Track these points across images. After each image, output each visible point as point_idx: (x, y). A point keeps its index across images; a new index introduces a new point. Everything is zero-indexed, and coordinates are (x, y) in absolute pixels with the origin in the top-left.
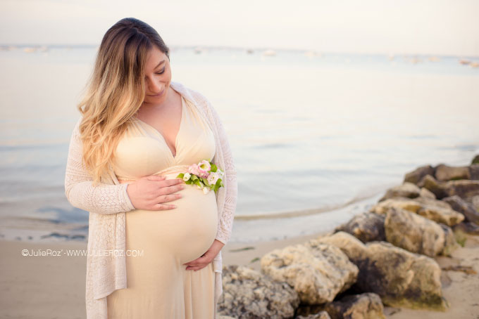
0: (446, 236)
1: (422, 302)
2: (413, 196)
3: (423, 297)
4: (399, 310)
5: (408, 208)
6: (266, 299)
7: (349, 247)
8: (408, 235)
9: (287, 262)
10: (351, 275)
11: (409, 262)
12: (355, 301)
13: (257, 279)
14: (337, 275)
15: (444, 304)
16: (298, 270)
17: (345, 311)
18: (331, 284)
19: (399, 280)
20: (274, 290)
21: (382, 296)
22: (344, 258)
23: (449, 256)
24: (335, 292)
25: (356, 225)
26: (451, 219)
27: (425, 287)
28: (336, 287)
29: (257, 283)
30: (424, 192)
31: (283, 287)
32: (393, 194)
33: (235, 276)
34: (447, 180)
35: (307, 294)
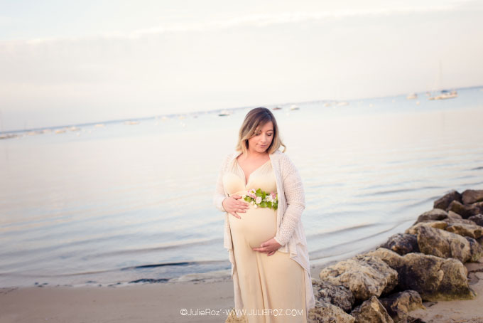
0: (471, 245)
1: (454, 294)
2: (441, 218)
3: (454, 290)
4: (436, 303)
5: (437, 227)
6: (329, 296)
7: (388, 258)
8: (438, 247)
9: (340, 272)
10: (393, 277)
11: (439, 263)
12: (399, 296)
13: (320, 284)
14: (381, 276)
15: (472, 294)
16: (350, 275)
17: (392, 304)
18: (377, 283)
19: (433, 279)
20: (334, 290)
21: (420, 293)
22: (385, 265)
23: (477, 262)
24: (381, 288)
25: (393, 243)
26: (475, 232)
28: (381, 285)
29: (321, 286)
30: (450, 214)
31: (341, 289)
32: (424, 218)
34: (472, 203)
35: (360, 292)
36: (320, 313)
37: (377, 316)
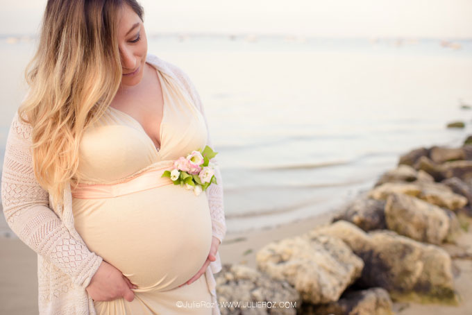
0: (450, 222)
1: (433, 296)
2: (410, 180)
3: (434, 291)
4: (408, 306)
5: (409, 193)
7: (351, 239)
8: (412, 223)
9: (285, 257)
10: (356, 269)
11: (417, 252)
12: (361, 298)
14: (342, 271)
15: (456, 298)
16: (298, 266)
18: (335, 281)
19: (407, 273)
20: (273, 291)
21: (389, 291)
22: (347, 251)
23: (454, 243)
24: (340, 290)
25: (355, 213)
27: (435, 279)
29: (255, 283)
30: (422, 175)
31: (283, 287)
32: (389, 178)
33: (229, 276)
34: (443, 162)
35: (310, 293)
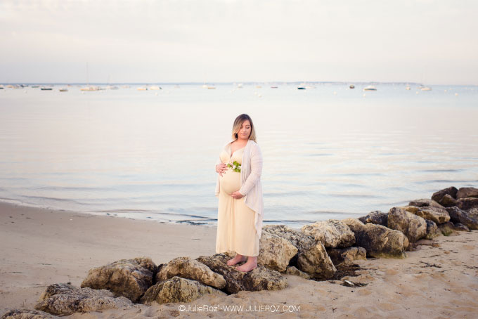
0: (428, 226)
6: (297, 240)
7: (354, 225)
8: (399, 223)
11: (387, 232)
13: (295, 232)
14: (338, 233)
15: (403, 255)
16: (317, 230)
17: (342, 253)
18: (333, 237)
19: (381, 242)
20: (303, 237)
21: (367, 250)
22: (347, 228)
23: (431, 239)
24: (336, 241)
25: (368, 217)
26: (440, 218)
27: (394, 246)
28: (336, 239)
29: (294, 234)
31: (308, 238)
33: (283, 229)
36: (273, 241)
37: (319, 253)
